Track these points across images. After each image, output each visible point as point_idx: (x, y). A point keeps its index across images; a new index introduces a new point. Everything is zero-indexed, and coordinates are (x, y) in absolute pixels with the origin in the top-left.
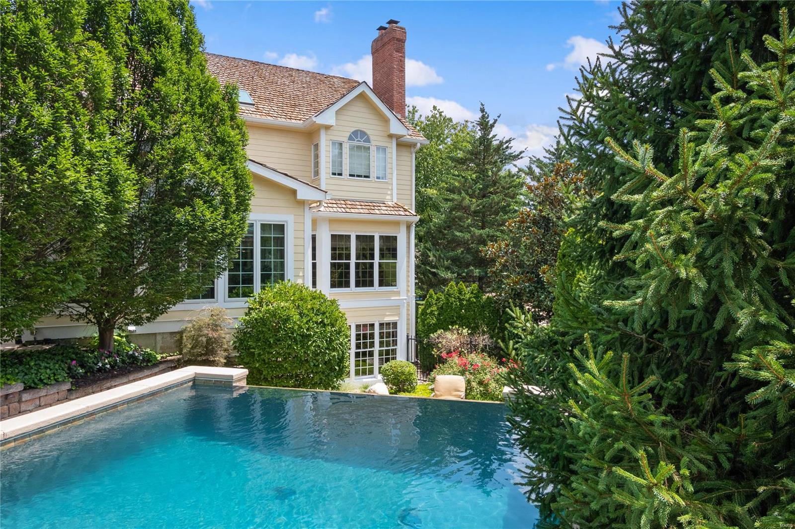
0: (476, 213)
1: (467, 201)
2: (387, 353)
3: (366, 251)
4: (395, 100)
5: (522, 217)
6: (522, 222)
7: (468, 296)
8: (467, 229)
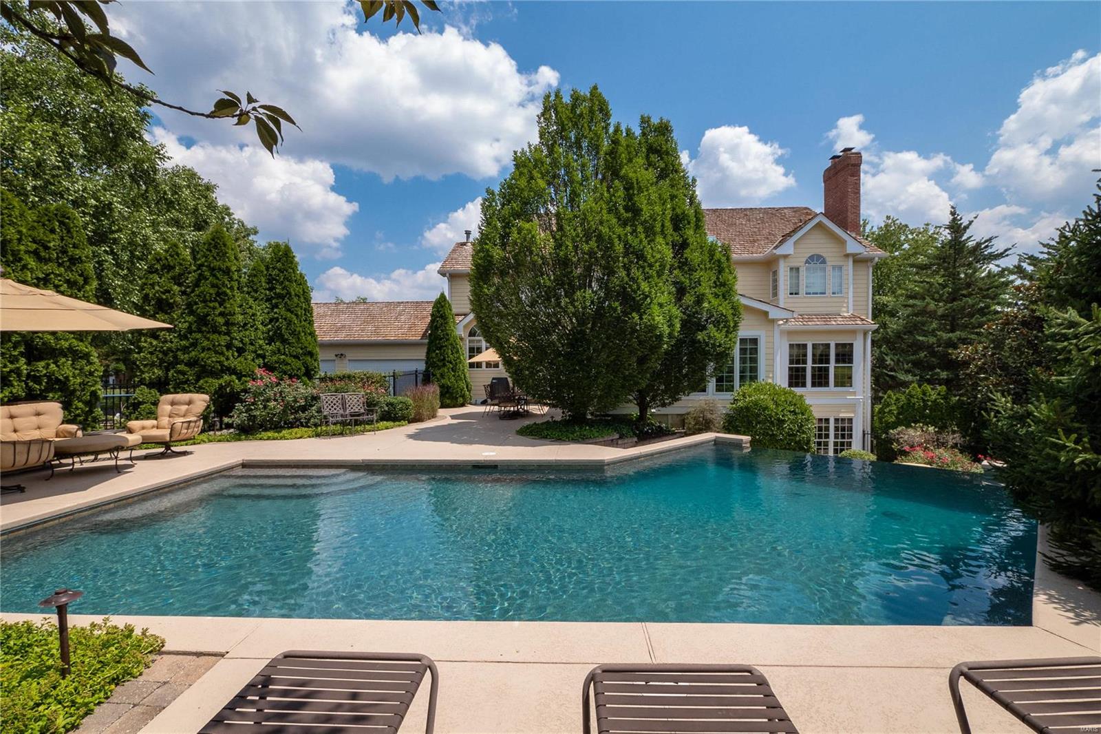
0: (943, 316)
1: (932, 306)
2: (842, 444)
3: (822, 357)
4: (850, 220)
5: (1008, 319)
6: (1008, 324)
7: (934, 397)
8: (933, 333)
